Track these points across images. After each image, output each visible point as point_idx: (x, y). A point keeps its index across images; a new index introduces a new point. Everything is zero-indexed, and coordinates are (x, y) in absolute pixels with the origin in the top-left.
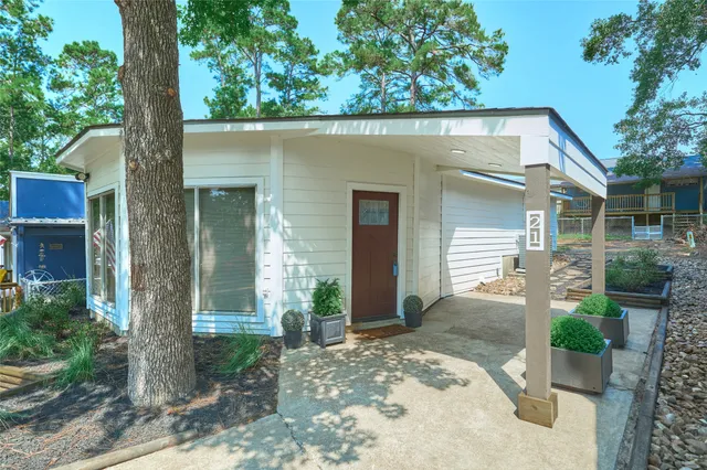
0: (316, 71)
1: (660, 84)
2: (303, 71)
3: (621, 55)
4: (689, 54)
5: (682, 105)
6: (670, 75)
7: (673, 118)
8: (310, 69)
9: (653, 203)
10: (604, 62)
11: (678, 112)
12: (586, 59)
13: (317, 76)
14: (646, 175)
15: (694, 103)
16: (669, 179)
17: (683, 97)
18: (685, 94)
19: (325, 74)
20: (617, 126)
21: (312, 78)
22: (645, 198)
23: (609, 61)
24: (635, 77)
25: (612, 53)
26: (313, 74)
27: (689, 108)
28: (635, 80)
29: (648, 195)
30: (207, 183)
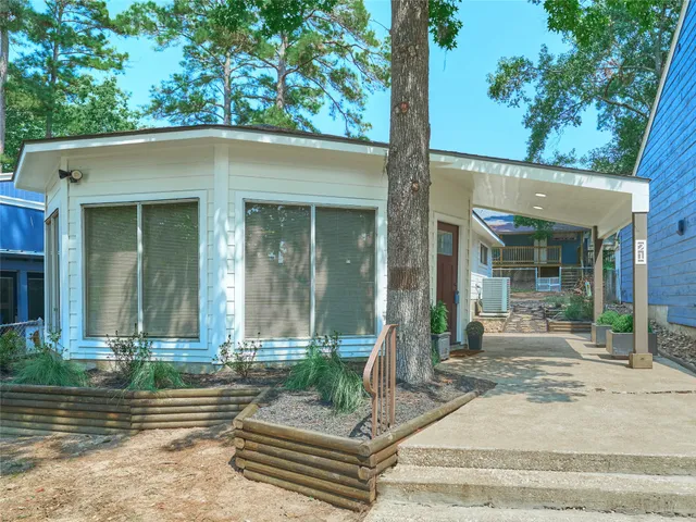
0: (106, 24)
1: (548, 135)
2: (82, 18)
3: (522, 100)
4: (573, 111)
5: (573, 160)
6: (557, 127)
8: (96, 17)
9: (541, 256)
10: (508, 104)
12: (492, 97)
13: (106, 32)
14: (540, 227)
16: (554, 233)
17: (573, 153)
19: (120, 32)
21: (96, 33)
22: (536, 251)
23: (511, 104)
24: (528, 122)
25: (514, 96)
26: (98, 27)
28: (527, 126)
29: (540, 248)
30: (325, 201)
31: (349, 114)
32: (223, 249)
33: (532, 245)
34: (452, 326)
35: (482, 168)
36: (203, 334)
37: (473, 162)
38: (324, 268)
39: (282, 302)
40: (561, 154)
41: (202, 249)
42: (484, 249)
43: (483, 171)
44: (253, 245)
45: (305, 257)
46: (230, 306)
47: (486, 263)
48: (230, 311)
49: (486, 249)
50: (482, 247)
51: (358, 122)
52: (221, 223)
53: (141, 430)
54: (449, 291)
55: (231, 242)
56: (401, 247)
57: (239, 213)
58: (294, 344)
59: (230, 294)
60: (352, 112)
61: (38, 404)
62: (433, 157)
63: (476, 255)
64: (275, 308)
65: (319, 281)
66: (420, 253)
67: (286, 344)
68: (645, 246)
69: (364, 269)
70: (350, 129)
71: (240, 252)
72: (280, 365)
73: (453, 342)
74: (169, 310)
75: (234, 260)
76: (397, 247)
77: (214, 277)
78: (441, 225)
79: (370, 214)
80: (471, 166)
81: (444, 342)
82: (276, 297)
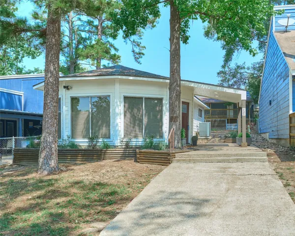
1: (234, 54)
5: (244, 68)
6: (238, 50)
7: (241, 73)
10: (213, 40)
11: (242, 71)
15: (248, 69)
17: (244, 64)
18: (245, 62)
20: (218, 74)
22: (228, 111)
24: (224, 47)
27: (246, 70)
28: (223, 49)
29: (229, 110)
30: (147, 96)
31: (134, 41)
32: (117, 111)
33: (226, 108)
34: (187, 136)
35: (196, 85)
36: (111, 137)
37: (193, 84)
38: (147, 116)
39: (133, 127)
40: (239, 64)
41: (111, 110)
42: (200, 111)
43: (196, 86)
44: (126, 109)
45: (141, 113)
46: (119, 128)
47: (201, 116)
48: (119, 129)
49: (201, 110)
50: (199, 110)
51: (139, 45)
52: (117, 102)
53: (104, 159)
54: (186, 125)
55: (120, 108)
56: (173, 110)
57: (122, 99)
58: (138, 140)
59: (119, 124)
60: (135, 41)
61: (71, 154)
62: (181, 82)
63: (196, 113)
64: (132, 128)
65: (145, 120)
66: (178, 112)
67: (135, 140)
68: (245, 110)
69: (159, 117)
70: (135, 49)
71: (122, 111)
72: (134, 147)
73: (187, 143)
74: (99, 130)
75: (120, 114)
76: (172, 110)
77: (115, 119)
78: (183, 103)
79: (161, 100)
80: (192, 85)
81: (184, 141)
82: (132, 125)
